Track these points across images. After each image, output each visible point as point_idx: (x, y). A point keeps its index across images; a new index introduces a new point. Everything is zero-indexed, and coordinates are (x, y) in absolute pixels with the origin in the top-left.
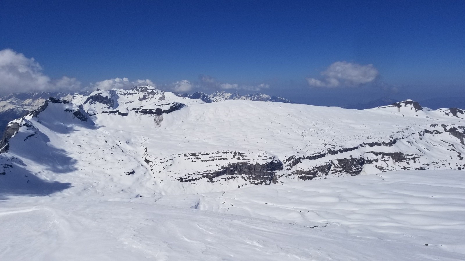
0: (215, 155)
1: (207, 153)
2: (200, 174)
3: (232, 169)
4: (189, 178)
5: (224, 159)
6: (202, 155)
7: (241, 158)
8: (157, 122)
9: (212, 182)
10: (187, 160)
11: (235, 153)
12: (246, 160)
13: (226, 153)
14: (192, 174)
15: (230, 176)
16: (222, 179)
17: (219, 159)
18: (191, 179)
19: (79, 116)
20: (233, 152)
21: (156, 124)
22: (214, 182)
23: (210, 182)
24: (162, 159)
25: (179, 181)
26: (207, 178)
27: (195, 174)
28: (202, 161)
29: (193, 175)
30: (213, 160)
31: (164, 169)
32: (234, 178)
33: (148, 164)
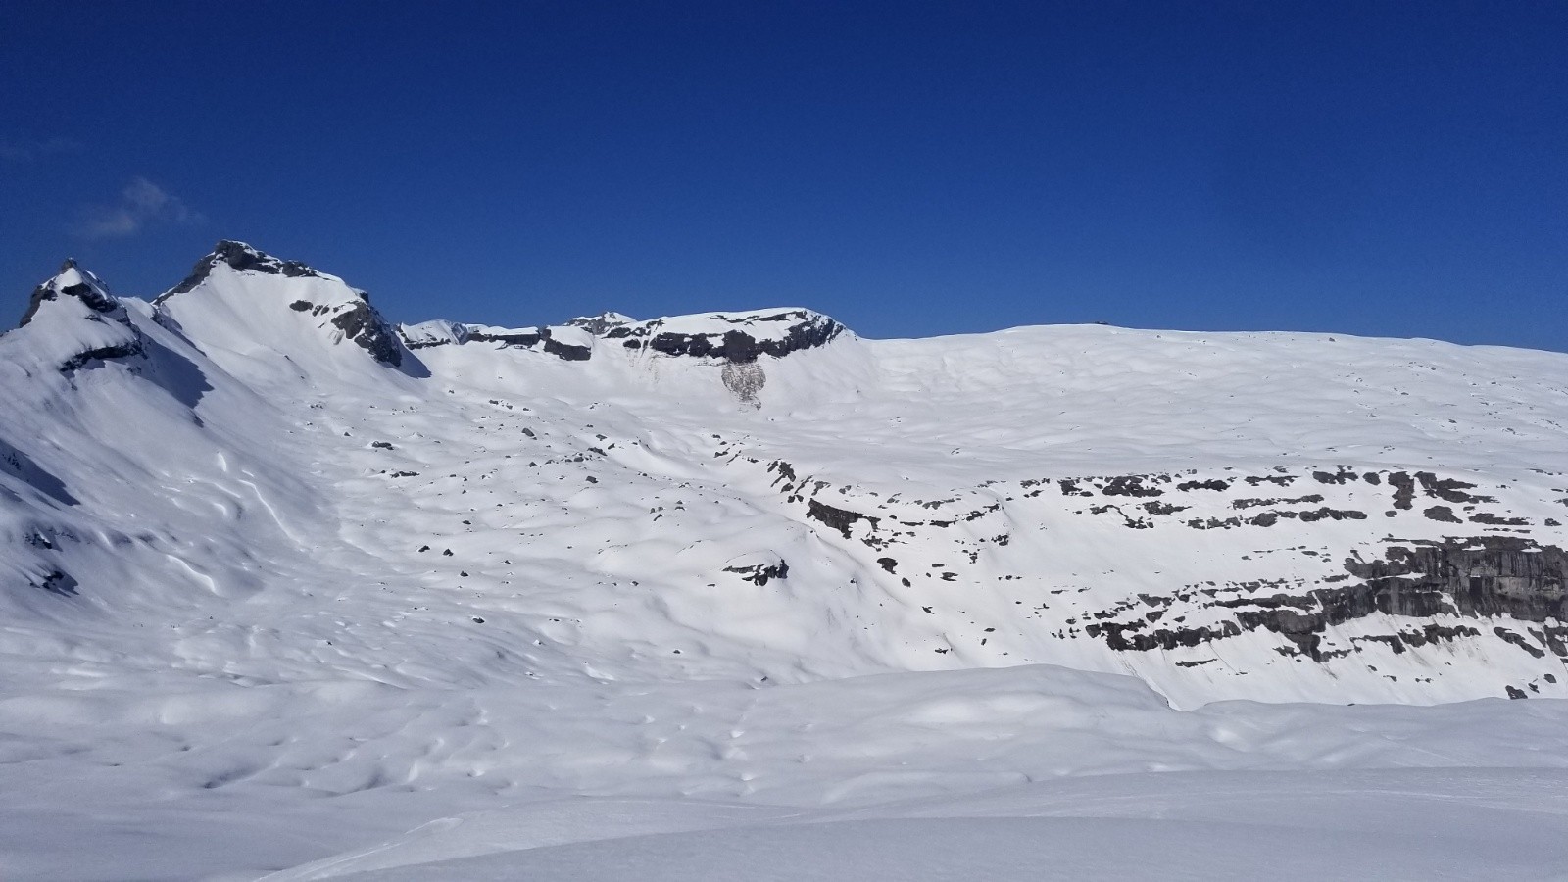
0: (1266, 490)
1: (1215, 479)
2: (1219, 603)
3: (1419, 576)
4: (1159, 625)
5: (1337, 515)
6: (1184, 487)
7: (1457, 509)
8: (736, 388)
9: (1318, 657)
10: (1087, 514)
11: (1400, 480)
12: (1501, 521)
13: (1342, 482)
14: (1168, 601)
15: (1417, 624)
16: (1375, 639)
17: (1307, 517)
18: (1173, 627)
19: (362, 331)
20: (1384, 478)
21: (737, 396)
22: (1328, 655)
23: (1307, 659)
24: (936, 504)
25: (1102, 640)
26: (1273, 628)
27: (1185, 598)
28: (1195, 524)
29: (1177, 608)
30: (1265, 521)
31: (974, 557)
32: (1449, 634)
33: (847, 535)
